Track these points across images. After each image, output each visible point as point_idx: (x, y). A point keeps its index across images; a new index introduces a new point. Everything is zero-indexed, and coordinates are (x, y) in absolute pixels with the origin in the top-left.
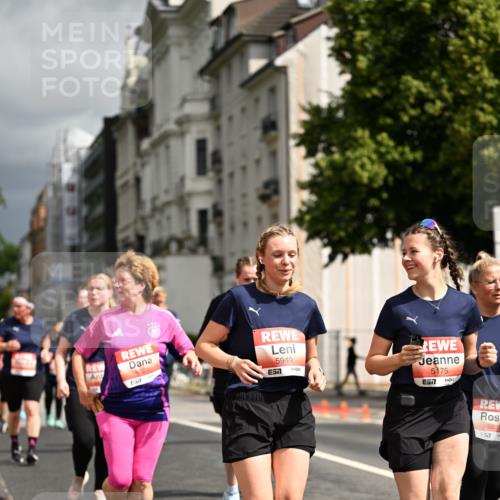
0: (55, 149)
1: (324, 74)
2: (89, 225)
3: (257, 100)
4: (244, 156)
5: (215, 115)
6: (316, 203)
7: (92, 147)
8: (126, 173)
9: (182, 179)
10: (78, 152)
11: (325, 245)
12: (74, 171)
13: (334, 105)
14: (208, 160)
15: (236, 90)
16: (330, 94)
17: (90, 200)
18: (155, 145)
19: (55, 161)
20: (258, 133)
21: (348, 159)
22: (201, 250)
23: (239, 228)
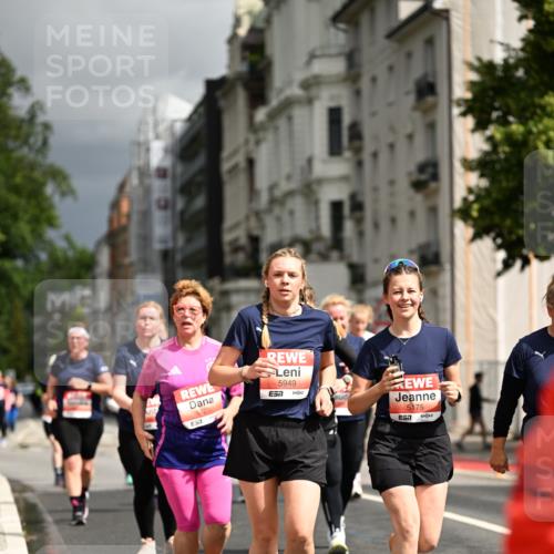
0: (142, 123)
1: (499, 19)
2: (185, 223)
3: (409, 55)
4: (392, 129)
5: (353, 75)
6: (487, 190)
7: (190, 119)
8: (235, 152)
9: (310, 161)
10: (171, 127)
11: (499, 247)
12: (166, 151)
13: (511, 61)
14: (343, 135)
15: (382, 42)
16: (507, 47)
17: (187, 189)
18: (272, 116)
19: (142, 138)
20: (411, 99)
21: (529, 132)
22: (335, 254)
23: (385, 225)
